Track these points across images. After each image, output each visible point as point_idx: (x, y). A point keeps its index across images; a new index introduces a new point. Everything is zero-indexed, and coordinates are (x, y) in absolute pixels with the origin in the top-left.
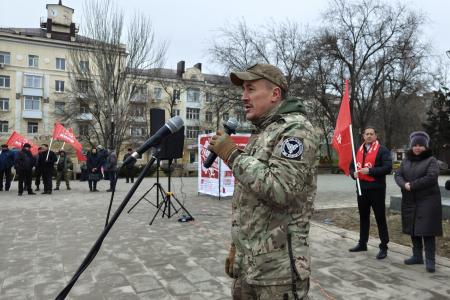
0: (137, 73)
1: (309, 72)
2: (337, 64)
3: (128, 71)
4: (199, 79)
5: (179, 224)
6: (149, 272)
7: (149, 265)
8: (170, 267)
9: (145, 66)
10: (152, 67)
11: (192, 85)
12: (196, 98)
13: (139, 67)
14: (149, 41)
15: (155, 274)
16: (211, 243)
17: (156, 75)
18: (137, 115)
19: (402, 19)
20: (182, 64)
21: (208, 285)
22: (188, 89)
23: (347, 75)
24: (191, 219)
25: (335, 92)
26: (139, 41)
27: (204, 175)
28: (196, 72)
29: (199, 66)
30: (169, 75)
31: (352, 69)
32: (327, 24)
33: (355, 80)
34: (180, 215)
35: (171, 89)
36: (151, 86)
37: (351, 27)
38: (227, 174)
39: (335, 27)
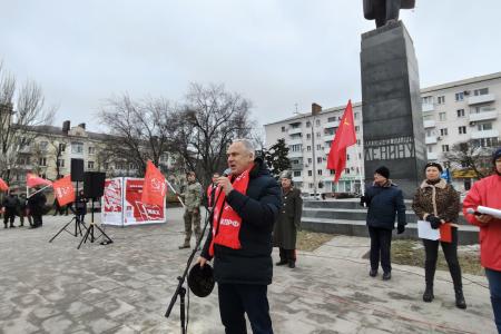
0: (26, 129)
1: (176, 134)
2: (195, 131)
3: (18, 126)
4: (84, 135)
5: (101, 247)
6: (103, 278)
7: (100, 274)
8: (116, 274)
9: (34, 123)
10: (43, 124)
11: (77, 140)
12: (79, 150)
13: (30, 124)
14: (39, 103)
15: (109, 279)
16: (137, 256)
17: (44, 131)
18: (23, 163)
19: (239, 103)
20: (67, 124)
21: (155, 281)
22: (73, 143)
23: (202, 137)
24: (110, 242)
25: (195, 150)
26: (30, 105)
27: (106, 210)
28: (80, 129)
29: (83, 126)
30: (57, 131)
31: (206, 133)
32: (189, 103)
33: (207, 143)
34: (101, 239)
35: (57, 143)
36: (39, 140)
37: (206, 106)
38: (129, 208)
39: (194, 105)
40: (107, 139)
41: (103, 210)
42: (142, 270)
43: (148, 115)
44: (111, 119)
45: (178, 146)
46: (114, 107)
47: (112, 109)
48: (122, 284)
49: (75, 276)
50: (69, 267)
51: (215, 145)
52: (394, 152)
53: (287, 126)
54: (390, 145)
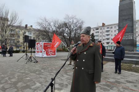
1: (61, 30)
2: (67, 29)
3: (10, 25)
4: (32, 29)
5: (34, 63)
6: (32, 74)
7: (31, 72)
8: (37, 72)
9: (15, 25)
10: (18, 25)
11: (30, 31)
12: (30, 34)
13: (14, 25)
14: (17, 18)
15: (34, 74)
16: (45, 67)
17: (19, 27)
18: (12, 37)
19: (80, 22)
20: (26, 25)
22: (28, 31)
23: (69, 32)
24: (37, 62)
25: (66, 35)
26: (14, 18)
27: (37, 52)
28: (31, 27)
29: (32, 26)
30: (23, 27)
31: (70, 30)
32: (65, 20)
33: (70, 33)
34: (34, 61)
35: (23, 31)
36: (17, 30)
37: (70, 22)
38: (44, 52)
39: (67, 21)
40: (39, 30)
41: (36, 52)
42: (46, 71)
43: (52, 24)
44: (40, 24)
45: (61, 34)
46: (41, 20)
47: (40, 21)
48: (38, 76)
49: (23, 73)
50: (21, 70)
51: (73, 34)
52: (127, 37)
53: (95, 29)
54: (126, 35)
